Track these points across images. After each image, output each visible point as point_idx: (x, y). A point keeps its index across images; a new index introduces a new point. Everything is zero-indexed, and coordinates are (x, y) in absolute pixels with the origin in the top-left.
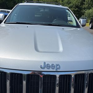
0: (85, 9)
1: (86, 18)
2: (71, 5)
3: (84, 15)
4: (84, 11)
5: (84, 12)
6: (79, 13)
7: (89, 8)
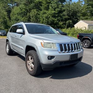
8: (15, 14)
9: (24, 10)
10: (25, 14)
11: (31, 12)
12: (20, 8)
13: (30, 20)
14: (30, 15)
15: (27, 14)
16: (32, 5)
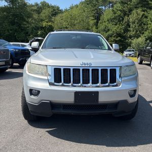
0: (130, 37)
1: (133, 51)
2: (110, 32)
3: (130, 46)
4: (130, 40)
5: (131, 42)
6: (123, 43)
7: (138, 37)
8: (105, 22)
9: (119, 13)
10: (121, 19)
11: (131, 14)
12: (113, 11)
13: (129, 29)
14: (128, 21)
15: (123, 19)
16: (134, 2)
